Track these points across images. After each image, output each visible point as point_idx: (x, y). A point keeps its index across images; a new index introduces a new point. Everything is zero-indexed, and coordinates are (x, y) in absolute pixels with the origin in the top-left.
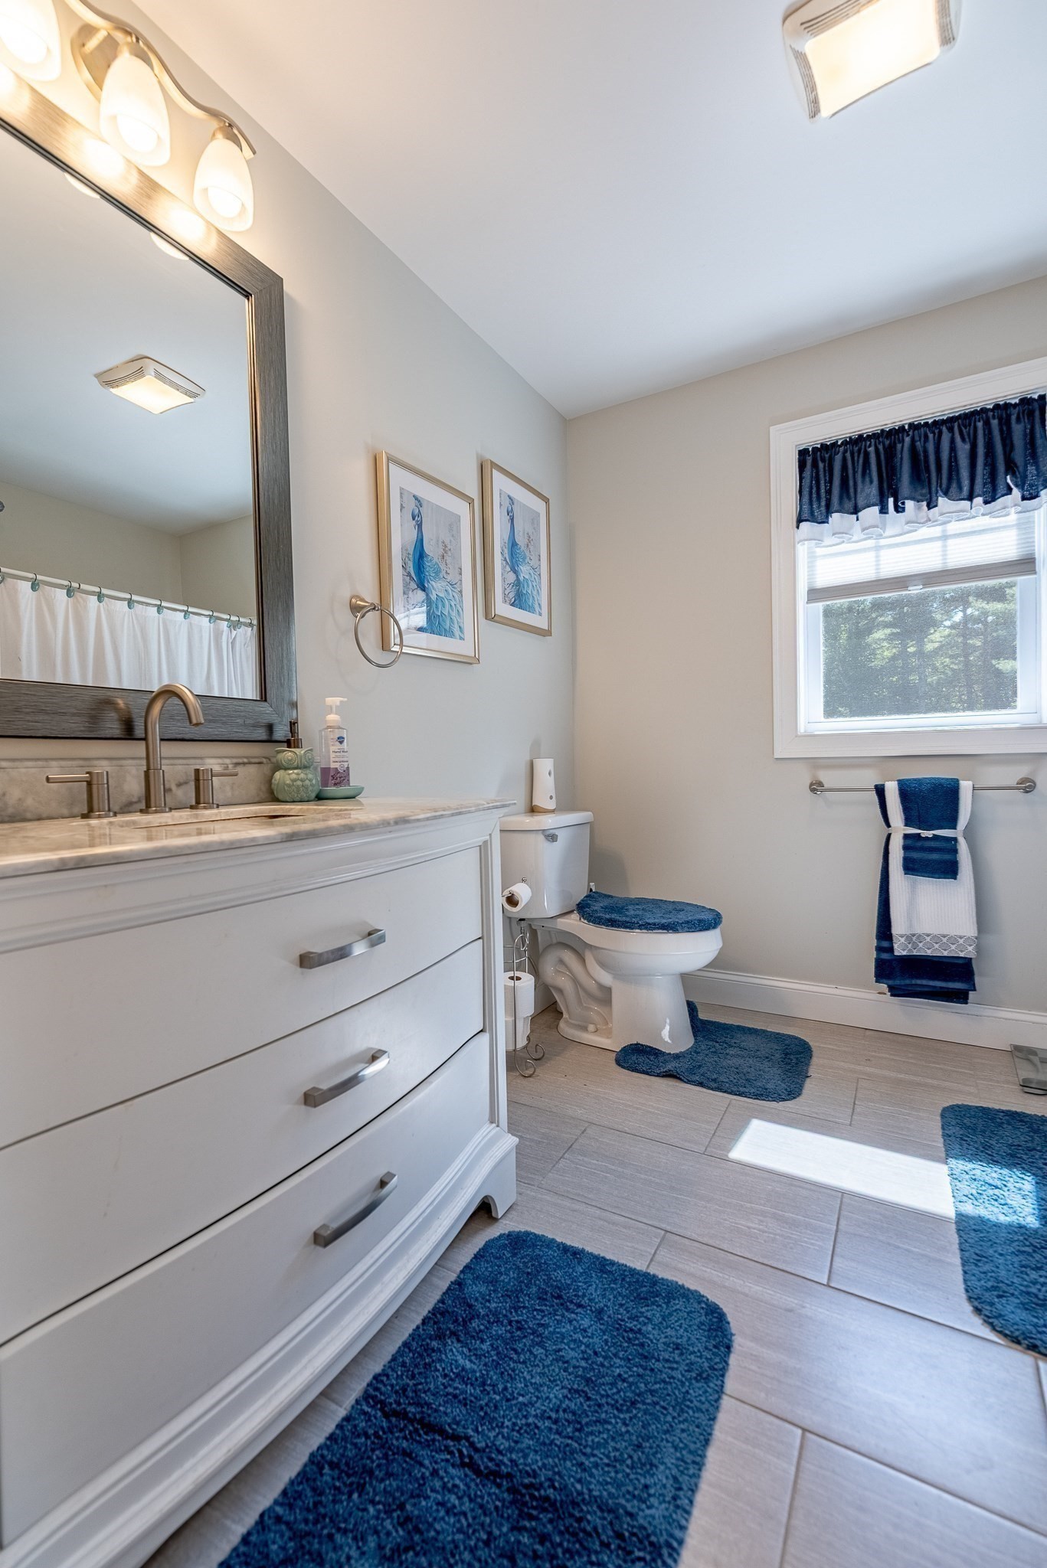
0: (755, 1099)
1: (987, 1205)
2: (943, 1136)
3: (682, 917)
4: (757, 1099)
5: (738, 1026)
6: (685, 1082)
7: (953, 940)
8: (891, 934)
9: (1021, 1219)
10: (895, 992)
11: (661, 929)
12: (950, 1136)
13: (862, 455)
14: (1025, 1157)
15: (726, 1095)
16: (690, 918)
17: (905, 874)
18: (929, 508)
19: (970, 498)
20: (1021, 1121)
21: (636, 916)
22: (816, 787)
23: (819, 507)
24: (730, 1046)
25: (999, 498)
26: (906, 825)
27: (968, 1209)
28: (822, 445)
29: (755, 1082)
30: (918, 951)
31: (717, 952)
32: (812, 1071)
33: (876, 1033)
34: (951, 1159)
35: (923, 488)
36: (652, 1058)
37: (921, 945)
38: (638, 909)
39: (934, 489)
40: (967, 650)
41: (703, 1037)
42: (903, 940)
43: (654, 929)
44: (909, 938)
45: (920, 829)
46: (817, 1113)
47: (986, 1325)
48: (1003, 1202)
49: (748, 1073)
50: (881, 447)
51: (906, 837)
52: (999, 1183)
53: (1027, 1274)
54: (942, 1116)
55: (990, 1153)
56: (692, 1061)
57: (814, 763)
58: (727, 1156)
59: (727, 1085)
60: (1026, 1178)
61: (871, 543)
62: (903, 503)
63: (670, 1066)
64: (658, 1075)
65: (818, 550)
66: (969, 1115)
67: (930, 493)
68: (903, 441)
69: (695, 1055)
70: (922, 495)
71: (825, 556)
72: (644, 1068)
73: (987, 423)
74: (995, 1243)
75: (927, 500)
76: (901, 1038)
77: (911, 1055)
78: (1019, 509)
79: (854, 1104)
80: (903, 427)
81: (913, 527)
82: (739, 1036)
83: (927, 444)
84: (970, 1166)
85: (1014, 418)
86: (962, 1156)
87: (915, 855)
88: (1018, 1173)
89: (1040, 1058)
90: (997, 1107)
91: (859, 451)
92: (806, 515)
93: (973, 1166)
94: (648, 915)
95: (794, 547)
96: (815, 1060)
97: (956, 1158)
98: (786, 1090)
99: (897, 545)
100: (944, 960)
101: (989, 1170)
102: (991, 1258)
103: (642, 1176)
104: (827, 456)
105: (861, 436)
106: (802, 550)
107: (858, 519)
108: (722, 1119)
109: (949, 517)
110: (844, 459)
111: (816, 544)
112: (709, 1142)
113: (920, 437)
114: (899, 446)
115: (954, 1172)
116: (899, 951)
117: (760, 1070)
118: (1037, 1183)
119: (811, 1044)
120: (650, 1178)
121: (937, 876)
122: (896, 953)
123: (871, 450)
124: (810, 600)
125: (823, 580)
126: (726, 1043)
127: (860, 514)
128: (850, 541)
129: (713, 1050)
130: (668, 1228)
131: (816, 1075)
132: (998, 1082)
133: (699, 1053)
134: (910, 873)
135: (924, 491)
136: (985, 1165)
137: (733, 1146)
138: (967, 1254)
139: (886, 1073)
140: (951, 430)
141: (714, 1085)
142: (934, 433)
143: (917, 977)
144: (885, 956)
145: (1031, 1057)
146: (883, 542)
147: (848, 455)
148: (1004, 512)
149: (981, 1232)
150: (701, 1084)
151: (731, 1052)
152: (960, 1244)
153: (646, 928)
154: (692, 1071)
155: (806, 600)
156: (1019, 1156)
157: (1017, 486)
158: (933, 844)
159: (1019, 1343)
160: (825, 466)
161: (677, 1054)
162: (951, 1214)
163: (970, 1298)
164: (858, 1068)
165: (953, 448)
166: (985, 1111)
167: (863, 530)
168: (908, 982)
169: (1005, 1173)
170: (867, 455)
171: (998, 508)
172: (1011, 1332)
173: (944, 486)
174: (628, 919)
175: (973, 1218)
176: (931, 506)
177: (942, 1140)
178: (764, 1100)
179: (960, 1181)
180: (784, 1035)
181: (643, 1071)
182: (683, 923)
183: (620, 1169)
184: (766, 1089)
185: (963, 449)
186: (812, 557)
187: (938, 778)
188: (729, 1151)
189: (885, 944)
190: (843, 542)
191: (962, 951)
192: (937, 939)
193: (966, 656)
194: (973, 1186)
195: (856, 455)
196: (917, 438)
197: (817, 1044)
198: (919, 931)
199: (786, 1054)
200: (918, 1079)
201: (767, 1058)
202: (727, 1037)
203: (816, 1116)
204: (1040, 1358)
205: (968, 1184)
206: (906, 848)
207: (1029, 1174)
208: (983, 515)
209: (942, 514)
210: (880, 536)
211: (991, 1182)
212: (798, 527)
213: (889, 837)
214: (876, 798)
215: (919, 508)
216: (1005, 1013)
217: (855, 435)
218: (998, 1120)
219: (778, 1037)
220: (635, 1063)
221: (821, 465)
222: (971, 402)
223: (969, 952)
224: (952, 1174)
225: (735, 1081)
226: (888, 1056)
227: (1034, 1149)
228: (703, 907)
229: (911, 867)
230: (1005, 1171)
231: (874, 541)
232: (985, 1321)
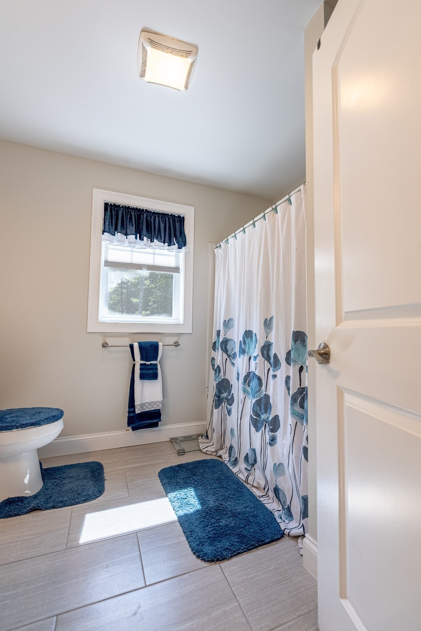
0: (84, 503)
1: (186, 508)
2: (162, 485)
3: (42, 416)
4: (86, 502)
5: (65, 466)
6: (44, 510)
7: (155, 403)
8: (134, 405)
9: (196, 508)
10: (134, 429)
11: (31, 426)
12: (165, 484)
13: (129, 214)
14: (189, 481)
15: (68, 507)
16: (48, 416)
17: (140, 380)
18: (151, 242)
19: (164, 242)
20: (183, 467)
21: (14, 421)
22: (105, 345)
23: (112, 228)
24: (64, 478)
25: (172, 245)
26: (141, 360)
27: (181, 513)
28: (114, 204)
29: (82, 494)
30: (144, 410)
31: (60, 431)
32: (106, 476)
33: (126, 448)
34: (169, 494)
35: (149, 234)
36: (20, 504)
37: (144, 407)
38: (13, 417)
39: (153, 236)
40: (122, 293)
41: (48, 478)
42: (139, 407)
43: (27, 427)
44: (142, 405)
45: (146, 361)
46: (114, 497)
47: (202, 561)
48: (189, 504)
49: (78, 490)
50: (136, 214)
51: (141, 365)
52: (185, 497)
53: (206, 530)
54: (159, 476)
55: (179, 485)
56: (45, 496)
57: (105, 335)
58: (78, 543)
59: (69, 501)
60: (192, 490)
61: (130, 249)
62: (143, 237)
63: (33, 505)
64: (26, 513)
65: (109, 245)
66: (168, 472)
67: (152, 236)
68: (143, 215)
69: (46, 491)
70: (149, 236)
71: (112, 249)
72: (16, 513)
73: (169, 219)
74: (193, 523)
75: (150, 239)
76: (135, 448)
77: (140, 454)
78: (177, 251)
79: (127, 485)
80: (143, 210)
81: (146, 247)
82: (67, 471)
83: (151, 219)
84: (175, 493)
85: (176, 221)
86: (172, 491)
87: (144, 372)
88: (189, 489)
89: (179, 440)
90: (174, 465)
91: (128, 212)
92: (107, 229)
93: (176, 493)
94: (21, 419)
95: (101, 241)
96: (105, 470)
97: (170, 493)
98: (98, 491)
99: (139, 252)
100: (152, 412)
101: (181, 492)
102: (194, 530)
103: (32, 587)
104: (116, 209)
105: (129, 207)
106: (104, 243)
107: (127, 238)
108: (70, 523)
109: (157, 247)
110: (123, 213)
111: (110, 243)
112: (67, 540)
113: (149, 216)
114: (142, 216)
115: (171, 499)
116: (138, 411)
117: (83, 486)
118: (195, 490)
119: (101, 463)
120: (37, 585)
121: (151, 379)
122: (136, 413)
123: (133, 213)
124: (105, 266)
125: (111, 259)
126: (62, 478)
127: (128, 236)
128: (123, 246)
129: (56, 484)
130: (58, 612)
131: (108, 477)
132: (170, 454)
133: (48, 489)
134: (142, 379)
135: (150, 235)
136: (179, 491)
137: (80, 536)
138: (187, 533)
139: (134, 465)
140: (159, 217)
141: (61, 505)
142: (153, 216)
143: (142, 421)
144: (132, 415)
145: (177, 441)
146: (134, 249)
147: (124, 212)
148: (173, 250)
149: (188, 521)
150: (54, 507)
151: (66, 482)
152: (183, 530)
153: (22, 427)
154: (47, 502)
155: (104, 265)
156: (187, 482)
157: (177, 243)
158: (150, 367)
159: (213, 561)
160: (115, 213)
161: (35, 495)
162: (176, 518)
163: (194, 553)
164: (124, 467)
165: (159, 224)
166: (171, 468)
167: (129, 243)
168: (139, 423)
169: (186, 491)
170: (131, 215)
171: (171, 248)
172: (211, 558)
173: (156, 236)
174: (8, 424)
175: (183, 516)
176: (152, 241)
177: (162, 487)
178: (89, 501)
179: (174, 502)
180: (89, 463)
181: (15, 514)
182: (44, 420)
183: (14, 592)
184: (89, 495)
185: (162, 225)
186: (107, 248)
187: (152, 342)
188: (79, 540)
189: (132, 410)
190: (120, 245)
191: (158, 407)
192: (150, 404)
193: (122, 295)
194: (179, 502)
195: (127, 213)
196: (148, 216)
197: (104, 462)
198: (144, 402)
199: (93, 472)
200: (146, 463)
201: (84, 478)
202: (61, 474)
203: (114, 499)
204: (220, 563)
205: (177, 502)
206: (141, 369)
207: (192, 488)
208: (167, 250)
209: (155, 245)
210: (134, 247)
211: (183, 497)
212: (103, 234)
213: (134, 365)
214: (130, 349)
215: (148, 241)
216: (169, 427)
217: (127, 206)
218: (177, 470)
219: (87, 465)
220: (9, 512)
221: (113, 212)
222: (165, 210)
223: (159, 407)
224: (171, 501)
225: (72, 497)
226: (132, 457)
227: (190, 477)
228: (52, 408)
229: (142, 377)
230: (186, 490)
231: (131, 248)
232: (201, 560)
